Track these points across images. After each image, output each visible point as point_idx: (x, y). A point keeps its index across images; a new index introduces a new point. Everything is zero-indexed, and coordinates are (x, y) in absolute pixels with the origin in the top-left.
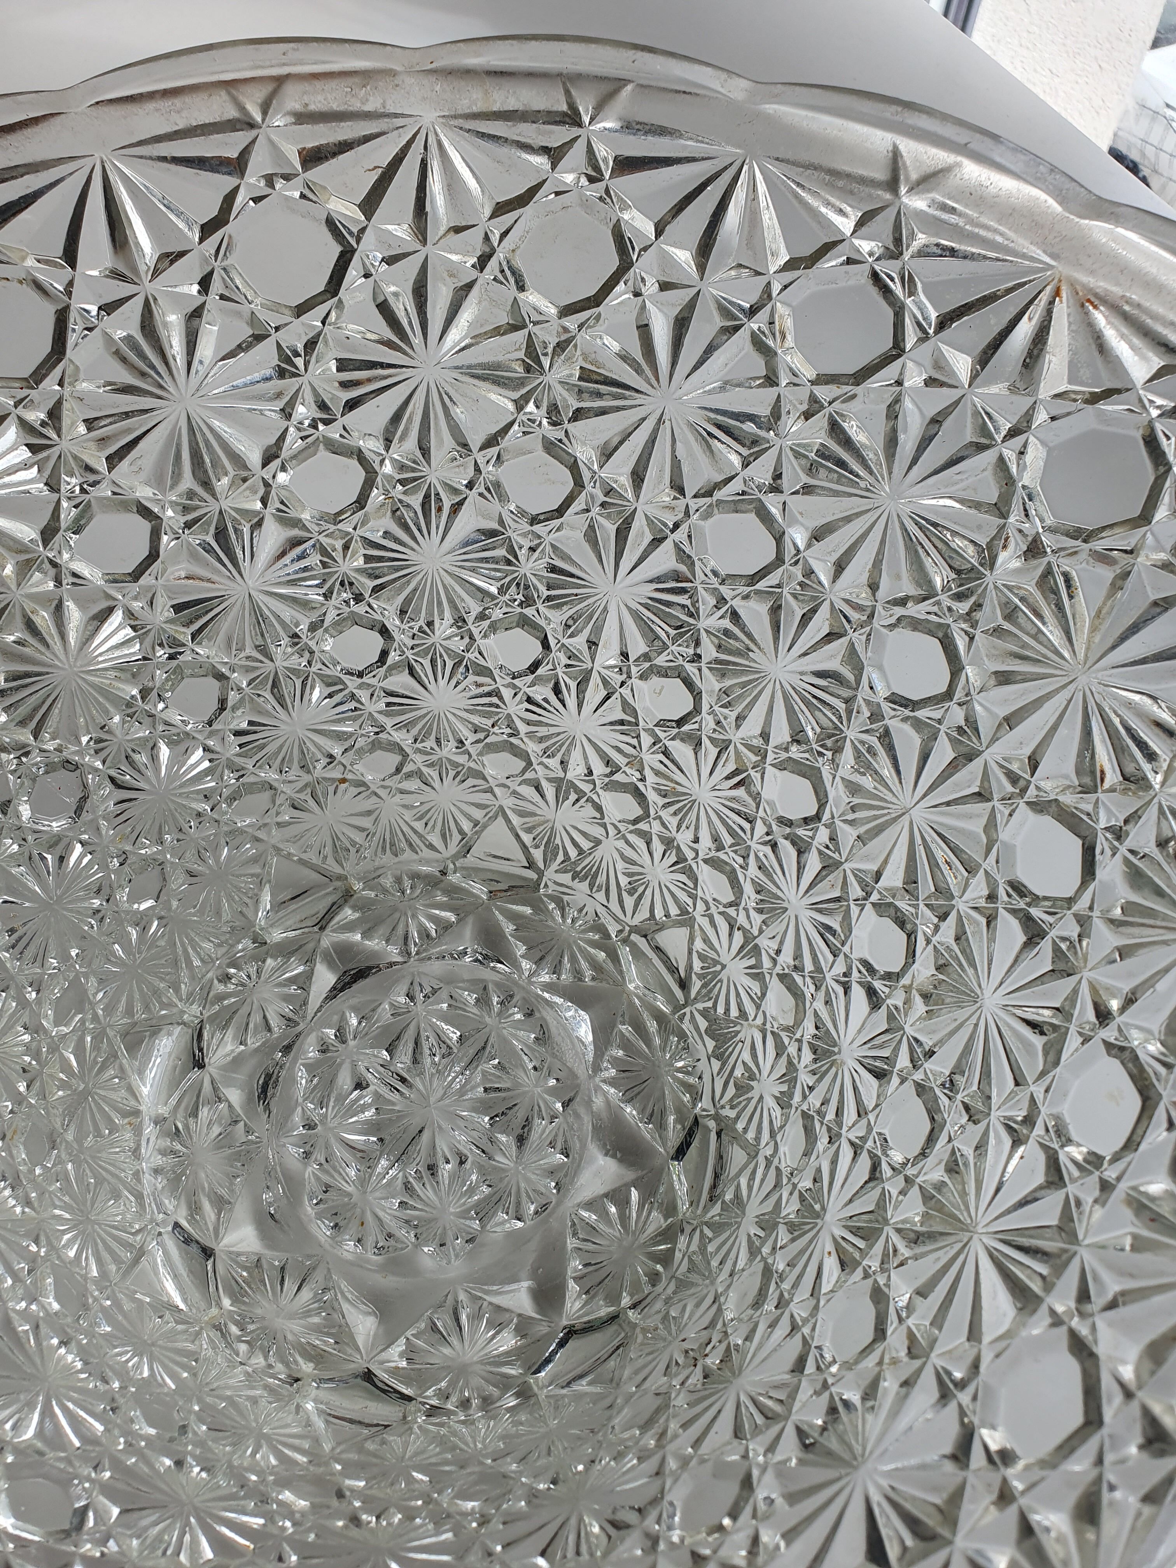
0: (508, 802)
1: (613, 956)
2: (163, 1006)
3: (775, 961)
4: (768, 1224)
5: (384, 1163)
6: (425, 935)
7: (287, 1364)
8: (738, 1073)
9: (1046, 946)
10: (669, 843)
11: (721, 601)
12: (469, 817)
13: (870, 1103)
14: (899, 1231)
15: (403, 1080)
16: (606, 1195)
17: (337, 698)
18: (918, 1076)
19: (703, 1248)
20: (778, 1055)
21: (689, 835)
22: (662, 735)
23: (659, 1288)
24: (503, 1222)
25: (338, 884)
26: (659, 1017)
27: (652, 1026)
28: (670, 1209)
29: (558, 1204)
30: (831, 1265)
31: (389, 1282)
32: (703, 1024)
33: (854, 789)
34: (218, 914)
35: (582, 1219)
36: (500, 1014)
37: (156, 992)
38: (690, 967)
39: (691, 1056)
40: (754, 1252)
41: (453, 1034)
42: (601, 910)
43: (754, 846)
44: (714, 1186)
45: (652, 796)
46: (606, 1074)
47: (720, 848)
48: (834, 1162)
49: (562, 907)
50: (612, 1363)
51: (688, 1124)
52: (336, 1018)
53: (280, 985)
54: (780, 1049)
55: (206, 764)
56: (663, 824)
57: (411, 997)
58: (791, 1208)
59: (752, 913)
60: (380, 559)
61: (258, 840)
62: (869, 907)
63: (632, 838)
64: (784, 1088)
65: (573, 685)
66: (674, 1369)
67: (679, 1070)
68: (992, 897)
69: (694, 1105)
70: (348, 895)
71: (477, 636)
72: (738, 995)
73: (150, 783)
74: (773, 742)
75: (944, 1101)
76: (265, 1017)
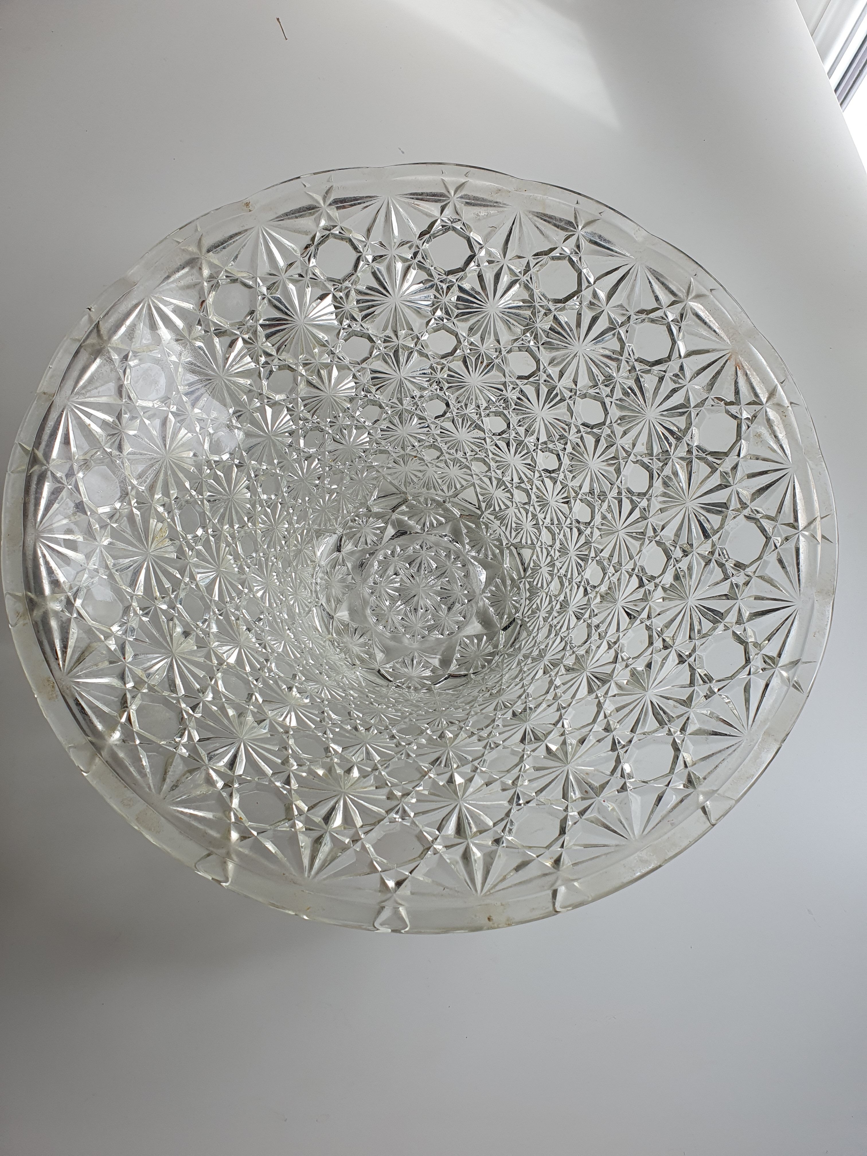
0: (477, 482)
1: (502, 553)
2: (331, 525)
3: (558, 571)
4: (526, 657)
5: (399, 603)
6: (432, 524)
7: (352, 660)
8: (534, 607)
9: (642, 590)
10: (534, 516)
11: (579, 431)
12: (460, 483)
13: (571, 626)
14: (564, 666)
15: (412, 576)
16: (474, 635)
17: (422, 425)
18: (589, 621)
19: (503, 660)
20: (549, 604)
21: (543, 516)
22: (543, 475)
23: (484, 670)
24: (436, 634)
25: (403, 495)
26: (512, 580)
27: (509, 582)
28: (496, 646)
29: (457, 633)
30: (541, 672)
31: (392, 643)
32: (528, 586)
33: (604, 518)
34: (357, 496)
35: (464, 641)
36: (453, 563)
37: (330, 520)
38: (529, 564)
39: (520, 596)
40: (519, 663)
41: (435, 566)
42: (502, 533)
43: (564, 527)
44: (513, 643)
45: (533, 497)
46: (486, 595)
47: (552, 524)
48: (554, 642)
49: (487, 528)
50: (461, 688)
51: (511, 620)
52: (392, 547)
53: (374, 529)
54: (550, 602)
55: (368, 439)
56: (534, 508)
57: (421, 547)
58: (535, 653)
59: (557, 552)
60: (453, 377)
61: (379, 472)
62: (595, 561)
63: (521, 510)
64: (547, 615)
65: (515, 445)
66: (481, 691)
67: (514, 600)
68: (633, 570)
69: (515, 614)
70: (405, 501)
71: (483, 415)
72: (543, 579)
73: (346, 442)
74: (582, 491)
75: (594, 631)
76: (366, 540)
